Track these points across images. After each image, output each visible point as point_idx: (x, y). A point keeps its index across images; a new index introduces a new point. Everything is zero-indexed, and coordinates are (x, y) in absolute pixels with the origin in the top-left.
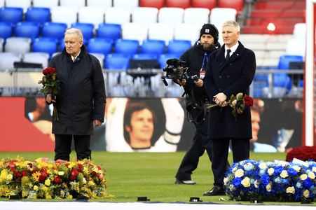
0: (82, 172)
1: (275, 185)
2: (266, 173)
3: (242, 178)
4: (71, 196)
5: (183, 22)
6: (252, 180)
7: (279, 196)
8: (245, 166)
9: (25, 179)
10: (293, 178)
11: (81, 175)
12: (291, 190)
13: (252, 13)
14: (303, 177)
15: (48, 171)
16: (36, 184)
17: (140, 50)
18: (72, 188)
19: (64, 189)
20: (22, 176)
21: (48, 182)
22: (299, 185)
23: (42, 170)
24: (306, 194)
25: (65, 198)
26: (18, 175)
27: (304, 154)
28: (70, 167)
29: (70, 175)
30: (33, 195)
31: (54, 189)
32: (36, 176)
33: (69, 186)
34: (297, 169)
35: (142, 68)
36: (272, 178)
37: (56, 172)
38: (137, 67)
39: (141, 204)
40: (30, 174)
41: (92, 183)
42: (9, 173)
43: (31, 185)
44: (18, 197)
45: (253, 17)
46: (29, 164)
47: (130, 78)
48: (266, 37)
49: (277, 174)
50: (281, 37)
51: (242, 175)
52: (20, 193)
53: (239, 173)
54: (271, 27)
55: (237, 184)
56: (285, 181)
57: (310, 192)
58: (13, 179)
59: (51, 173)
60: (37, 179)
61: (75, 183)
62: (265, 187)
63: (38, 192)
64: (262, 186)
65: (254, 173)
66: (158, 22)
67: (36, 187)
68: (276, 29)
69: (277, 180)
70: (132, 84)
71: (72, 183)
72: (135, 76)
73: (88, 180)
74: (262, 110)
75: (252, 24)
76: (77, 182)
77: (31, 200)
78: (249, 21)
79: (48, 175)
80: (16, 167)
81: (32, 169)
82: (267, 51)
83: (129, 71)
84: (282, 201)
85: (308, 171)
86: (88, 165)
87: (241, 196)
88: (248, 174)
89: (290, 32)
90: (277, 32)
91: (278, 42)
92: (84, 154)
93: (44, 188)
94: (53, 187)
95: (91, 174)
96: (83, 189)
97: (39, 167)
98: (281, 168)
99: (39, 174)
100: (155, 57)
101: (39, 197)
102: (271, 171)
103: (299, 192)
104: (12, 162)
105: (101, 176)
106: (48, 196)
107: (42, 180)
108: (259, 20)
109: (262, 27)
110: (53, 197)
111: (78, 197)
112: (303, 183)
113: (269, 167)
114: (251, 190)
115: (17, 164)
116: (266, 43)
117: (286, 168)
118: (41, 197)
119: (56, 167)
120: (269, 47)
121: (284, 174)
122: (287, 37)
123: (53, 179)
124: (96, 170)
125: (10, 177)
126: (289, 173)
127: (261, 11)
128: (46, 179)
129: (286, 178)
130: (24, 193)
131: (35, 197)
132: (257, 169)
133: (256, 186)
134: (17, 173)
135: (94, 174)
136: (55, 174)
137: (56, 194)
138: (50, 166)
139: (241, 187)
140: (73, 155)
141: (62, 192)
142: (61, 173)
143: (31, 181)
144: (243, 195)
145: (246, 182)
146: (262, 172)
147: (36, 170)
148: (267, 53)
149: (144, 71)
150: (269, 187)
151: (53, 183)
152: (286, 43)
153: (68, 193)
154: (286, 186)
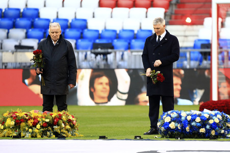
0: (61, 119)
1: (192, 127)
2: (186, 119)
3: (170, 123)
4: (54, 136)
5: (129, 17)
6: (177, 124)
7: (194, 134)
8: (171, 114)
9: (23, 124)
10: (204, 122)
11: (61, 122)
12: (202, 130)
13: (176, 11)
14: (211, 122)
15: (39, 119)
16: (31, 128)
17: (100, 37)
18: (55, 131)
19: (49, 131)
20: (21, 123)
21: (38, 126)
22: (208, 127)
23: (34, 119)
24: (213, 133)
25: (50, 137)
26: (18, 122)
27: (211, 106)
28: (53, 116)
29: (54, 121)
30: (28, 135)
31: (43, 131)
32: (30, 123)
33: (53, 129)
34: (207, 116)
35: (101, 49)
36: (190, 122)
37: (44, 119)
38: (98, 48)
39: (102, 141)
40: (26, 121)
41: (68, 127)
42: (12, 120)
43: (27, 128)
44: (18, 137)
45: (176, 13)
46: (25, 114)
47: (93, 56)
48: (185, 27)
49: (193, 120)
50: (195, 27)
51: (170, 120)
52: (20, 134)
53: (167, 119)
54: (188, 20)
55: (166, 127)
56: (198, 124)
57: (216, 131)
58: (15, 125)
59: (40, 120)
60: (31, 125)
61: (56, 127)
62: (185, 129)
63: (32, 133)
64: (183, 128)
65: (178, 119)
66: (112, 17)
67: (30, 130)
68: (192, 21)
69: (193, 124)
70: (94, 59)
71: (54, 127)
72: (96, 54)
73: (65, 125)
74: (183, 76)
75: (176, 18)
76: (58, 126)
77: (27, 139)
78: (173, 17)
79: (39, 122)
80: (17, 116)
81: (27, 118)
82: (186, 36)
83: (93, 51)
84: (197, 138)
85: (214, 117)
86: (65, 115)
87: (169, 135)
88: (173, 120)
89: (201, 23)
90: (192, 24)
91: (193, 30)
92: (62, 107)
93: (36, 130)
94: (42, 129)
95: (68, 121)
96: (62, 131)
97: (32, 116)
98: (196, 116)
99: (32, 121)
100: (110, 41)
101: (32, 137)
102: (189, 118)
103: (208, 131)
104: (14, 113)
105: (74, 122)
106: (39, 136)
107: (35, 125)
108: (180, 15)
109: (182, 20)
110: (42, 137)
111: (59, 136)
112: (211, 125)
113: (188, 115)
114: (176, 131)
115: (17, 114)
116: (185, 31)
117: (199, 116)
118: (34, 136)
119: (44, 116)
120: (187, 33)
121: (198, 120)
122: (199, 27)
123: (42, 124)
124: (71, 118)
125: (13, 123)
126: (201, 119)
127: (181, 9)
128: (37, 124)
129: (199, 122)
130: (22, 134)
131: (30, 137)
132: (180, 116)
133: (179, 128)
134: (17, 120)
135: (69, 121)
136: (43, 121)
137: (44, 134)
138: (40, 115)
139: (169, 129)
140: (55, 108)
141: (48, 133)
142: (47, 120)
143: (27, 126)
144: (170, 134)
145: (172, 125)
146: (183, 118)
147: (30, 118)
148: (186, 38)
149: (103, 51)
150: (188, 129)
151: (42, 127)
152: (198, 31)
153: (52, 134)
154: (200, 128)
